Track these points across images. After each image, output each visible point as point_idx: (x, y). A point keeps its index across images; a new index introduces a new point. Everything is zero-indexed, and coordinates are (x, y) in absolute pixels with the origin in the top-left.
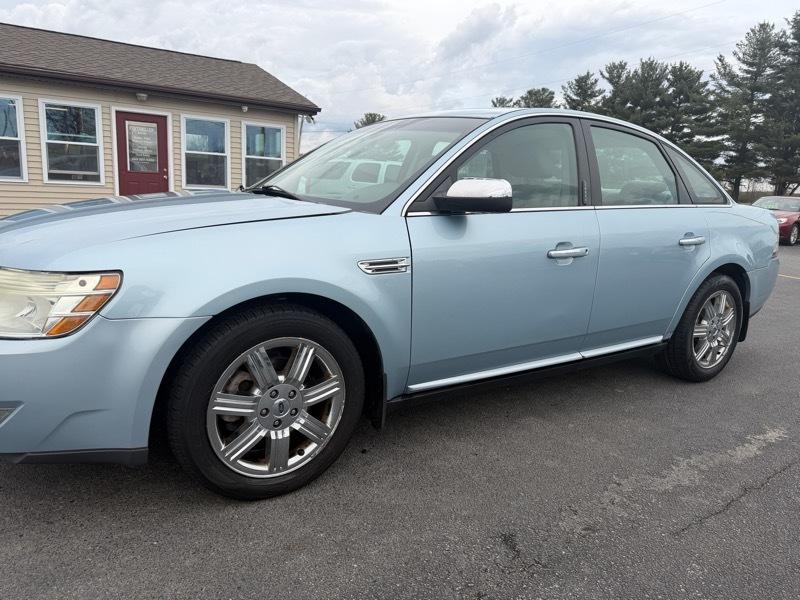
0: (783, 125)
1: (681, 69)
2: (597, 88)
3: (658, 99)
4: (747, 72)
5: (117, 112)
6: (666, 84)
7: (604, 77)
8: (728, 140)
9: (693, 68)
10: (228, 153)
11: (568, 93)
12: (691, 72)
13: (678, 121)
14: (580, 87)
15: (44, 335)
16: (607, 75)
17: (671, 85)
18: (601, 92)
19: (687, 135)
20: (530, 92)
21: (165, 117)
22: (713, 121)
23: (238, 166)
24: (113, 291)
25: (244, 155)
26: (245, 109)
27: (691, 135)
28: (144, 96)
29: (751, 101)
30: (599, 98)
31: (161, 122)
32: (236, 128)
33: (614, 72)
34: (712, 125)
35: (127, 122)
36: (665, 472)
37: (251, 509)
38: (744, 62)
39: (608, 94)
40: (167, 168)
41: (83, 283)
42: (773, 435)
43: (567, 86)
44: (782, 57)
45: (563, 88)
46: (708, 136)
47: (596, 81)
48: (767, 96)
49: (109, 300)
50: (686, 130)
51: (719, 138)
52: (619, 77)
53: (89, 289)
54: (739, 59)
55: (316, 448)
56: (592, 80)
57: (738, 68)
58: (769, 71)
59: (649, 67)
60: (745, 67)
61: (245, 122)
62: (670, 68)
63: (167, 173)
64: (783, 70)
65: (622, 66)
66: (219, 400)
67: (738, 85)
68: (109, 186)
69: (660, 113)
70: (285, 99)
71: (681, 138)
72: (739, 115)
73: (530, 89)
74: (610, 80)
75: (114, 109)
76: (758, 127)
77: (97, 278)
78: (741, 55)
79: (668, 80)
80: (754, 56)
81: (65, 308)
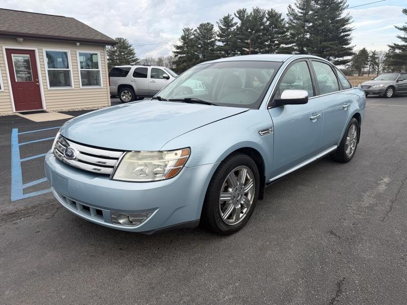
0: (319, 38)
1: (271, 12)
2: (234, 22)
3: (262, 27)
4: (301, 13)
5: (6, 49)
6: (265, 19)
7: (236, 16)
8: (295, 46)
9: (277, 12)
10: (71, 68)
11: (220, 25)
12: (276, 14)
13: (273, 37)
14: (225, 22)
15: (164, 178)
16: (238, 15)
17: (268, 20)
18: (236, 24)
19: (276, 44)
20: (201, 25)
21: (34, 51)
22: (288, 37)
23: (77, 75)
24: (188, 156)
25: (80, 69)
26: (78, 44)
27: (279, 45)
28: (21, 39)
29: (304, 27)
30: (235, 27)
31: (32, 53)
32: (74, 55)
33: (241, 14)
34: (288, 39)
35: (12, 55)
36: (362, 200)
37: (232, 238)
38: (300, 8)
39: (239, 25)
40: (38, 79)
41: (176, 154)
42: (386, 180)
43: (219, 22)
44: (316, 6)
45: (217, 23)
46: (286, 44)
47: (233, 18)
48: (311, 24)
49: (187, 160)
50: (276, 42)
51: (291, 45)
52: (244, 16)
53: (179, 157)
54: (297, 7)
55: (247, 210)
56: (231, 18)
57: (297, 11)
58: (311, 12)
59: (257, 11)
60: (300, 11)
61: (78, 51)
62: (267, 11)
63: (38, 82)
64: (316, 12)
65: (244, 11)
66: (222, 195)
67: (298, 19)
68: (7, 91)
69: (264, 34)
70: (98, 38)
71: (274, 46)
72: (300, 34)
73: (201, 23)
74: (239, 18)
75: (4, 48)
76: (307, 39)
77: (181, 151)
78: (298, 5)
79: (266, 18)
80: (304, 5)
81: (171, 165)
